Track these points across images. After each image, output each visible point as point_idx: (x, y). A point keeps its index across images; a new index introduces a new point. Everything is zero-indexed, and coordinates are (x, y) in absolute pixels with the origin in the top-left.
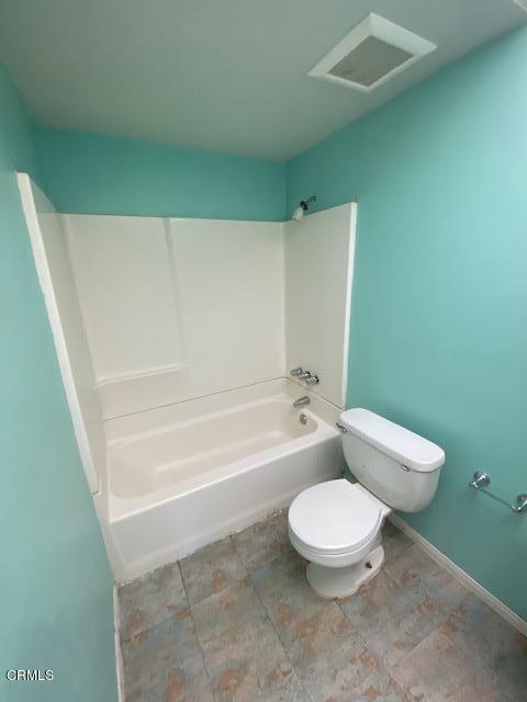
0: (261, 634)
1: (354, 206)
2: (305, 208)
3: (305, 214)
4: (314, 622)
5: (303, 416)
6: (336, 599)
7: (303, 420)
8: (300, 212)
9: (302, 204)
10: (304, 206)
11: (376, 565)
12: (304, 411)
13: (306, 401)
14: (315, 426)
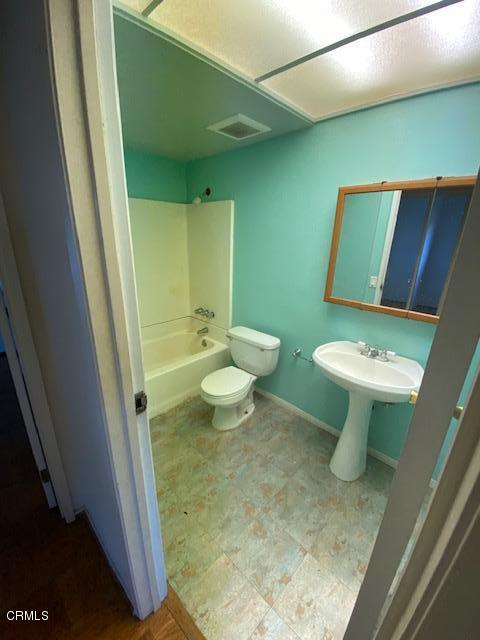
0: (188, 452)
1: (232, 203)
3: (201, 202)
4: (217, 442)
5: (204, 341)
6: (229, 430)
7: (204, 344)
8: (198, 200)
11: (251, 412)
12: (205, 338)
13: (205, 331)
14: (213, 345)
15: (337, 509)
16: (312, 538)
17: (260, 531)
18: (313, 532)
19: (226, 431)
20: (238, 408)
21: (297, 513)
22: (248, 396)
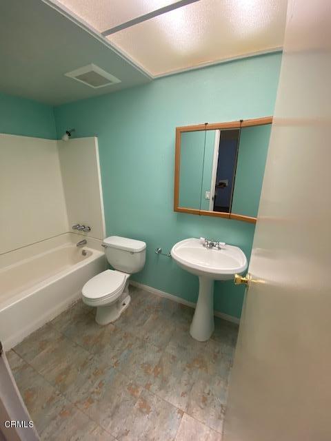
1: (96, 139)
2: (69, 135)
3: (69, 138)
4: (102, 335)
5: (84, 251)
6: (111, 323)
7: (84, 253)
8: (66, 137)
9: (67, 132)
10: (69, 133)
11: (127, 303)
12: (84, 248)
13: (84, 243)
14: (91, 254)
15: (200, 367)
16: (185, 399)
17: (144, 408)
18: (186, 393)
19: (108, 325)
20: (117, 303)
21: (172, 380)
22: (124, 291)
